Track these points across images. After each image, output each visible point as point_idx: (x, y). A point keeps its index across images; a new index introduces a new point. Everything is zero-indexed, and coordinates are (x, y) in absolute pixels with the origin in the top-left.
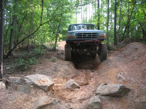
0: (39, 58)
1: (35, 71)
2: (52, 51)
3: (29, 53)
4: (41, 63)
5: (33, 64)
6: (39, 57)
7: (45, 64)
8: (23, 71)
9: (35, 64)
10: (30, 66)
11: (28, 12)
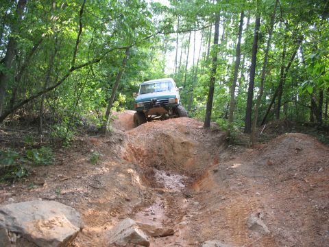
0: (61, 150)
1: (42, 184)
2: (96, 133)
3: (40, 132)
4: (61, 165)
5: (40, 164)
6: (61, 147)
7: (70, 167)
8: (11, 180)
9: (46, 165)
10: (34, 170)
11: (43, 35)
